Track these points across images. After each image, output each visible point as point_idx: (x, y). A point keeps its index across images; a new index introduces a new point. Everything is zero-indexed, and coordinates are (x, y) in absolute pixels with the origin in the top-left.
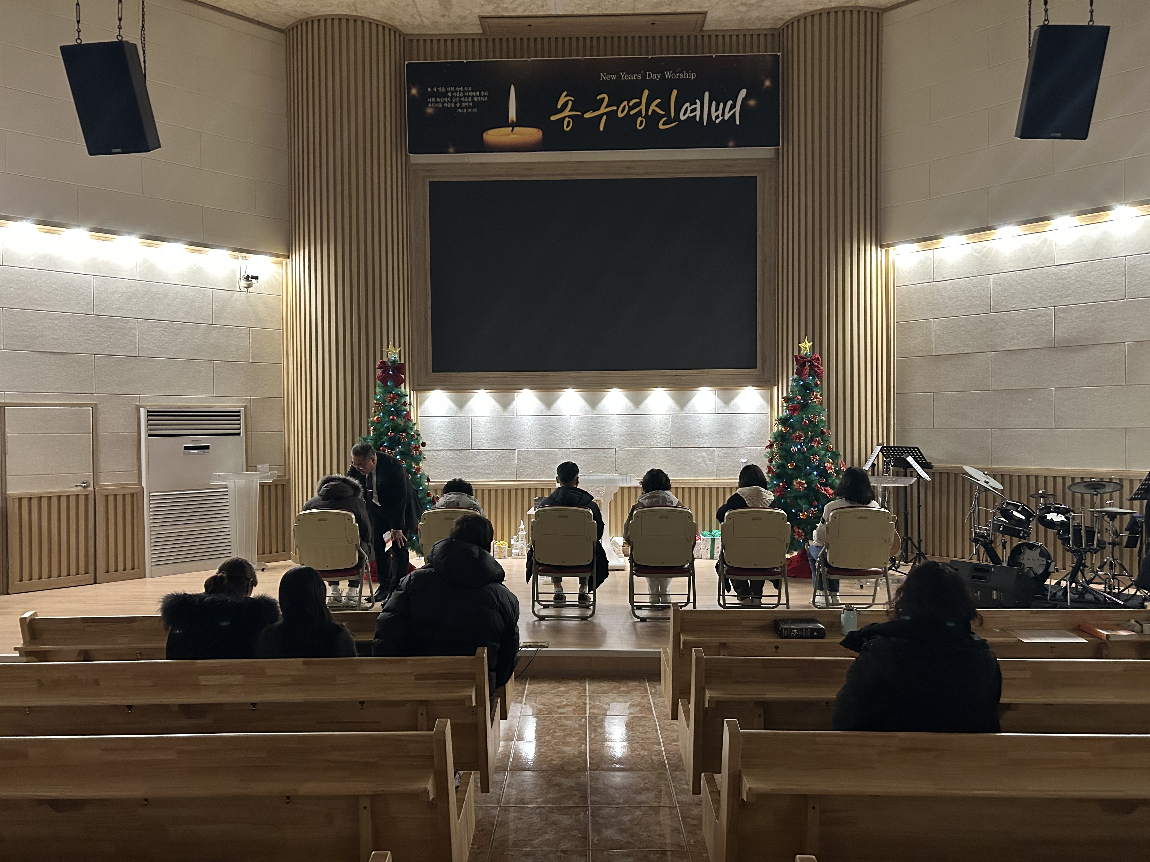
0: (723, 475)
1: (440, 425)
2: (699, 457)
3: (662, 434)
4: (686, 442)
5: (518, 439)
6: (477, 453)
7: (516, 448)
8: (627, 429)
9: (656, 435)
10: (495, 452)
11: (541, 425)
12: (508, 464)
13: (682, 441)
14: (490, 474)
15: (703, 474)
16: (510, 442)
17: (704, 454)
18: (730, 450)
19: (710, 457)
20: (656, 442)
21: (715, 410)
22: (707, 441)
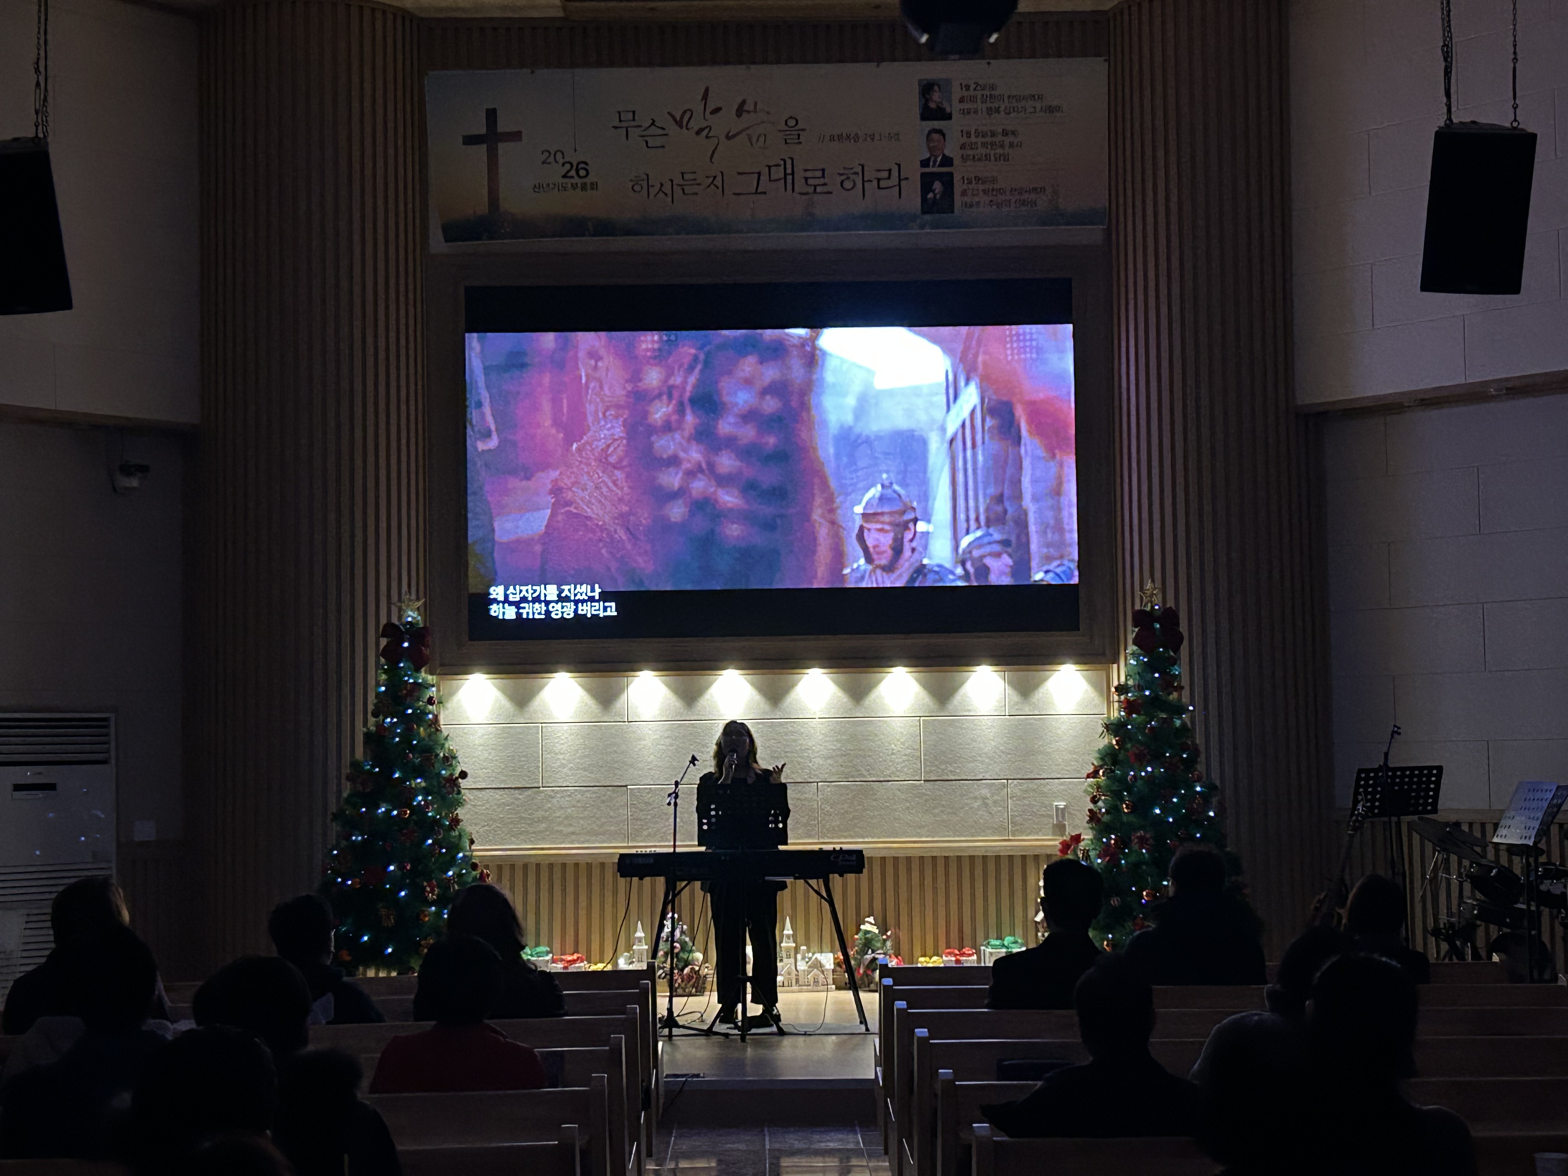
0: (1022, 832)
1: (481, 741)
2: (975, 798)
3: (905, 755)
4: (952, 769)
6: (552, 794)
7: (628, 783)
8: (839, 745)
9: (894, 756)
10: (588, 791)
11: (675, 740)
12: (612, 813)
13: (943, 767)
14: (578, 834)
15: (984, 831)
16: (616, 771)
17: (985, 792)
18: (1032, 785)
19: (995, 798)
20: (894, 769)
21: (1004, 709)
22: (990, 767)
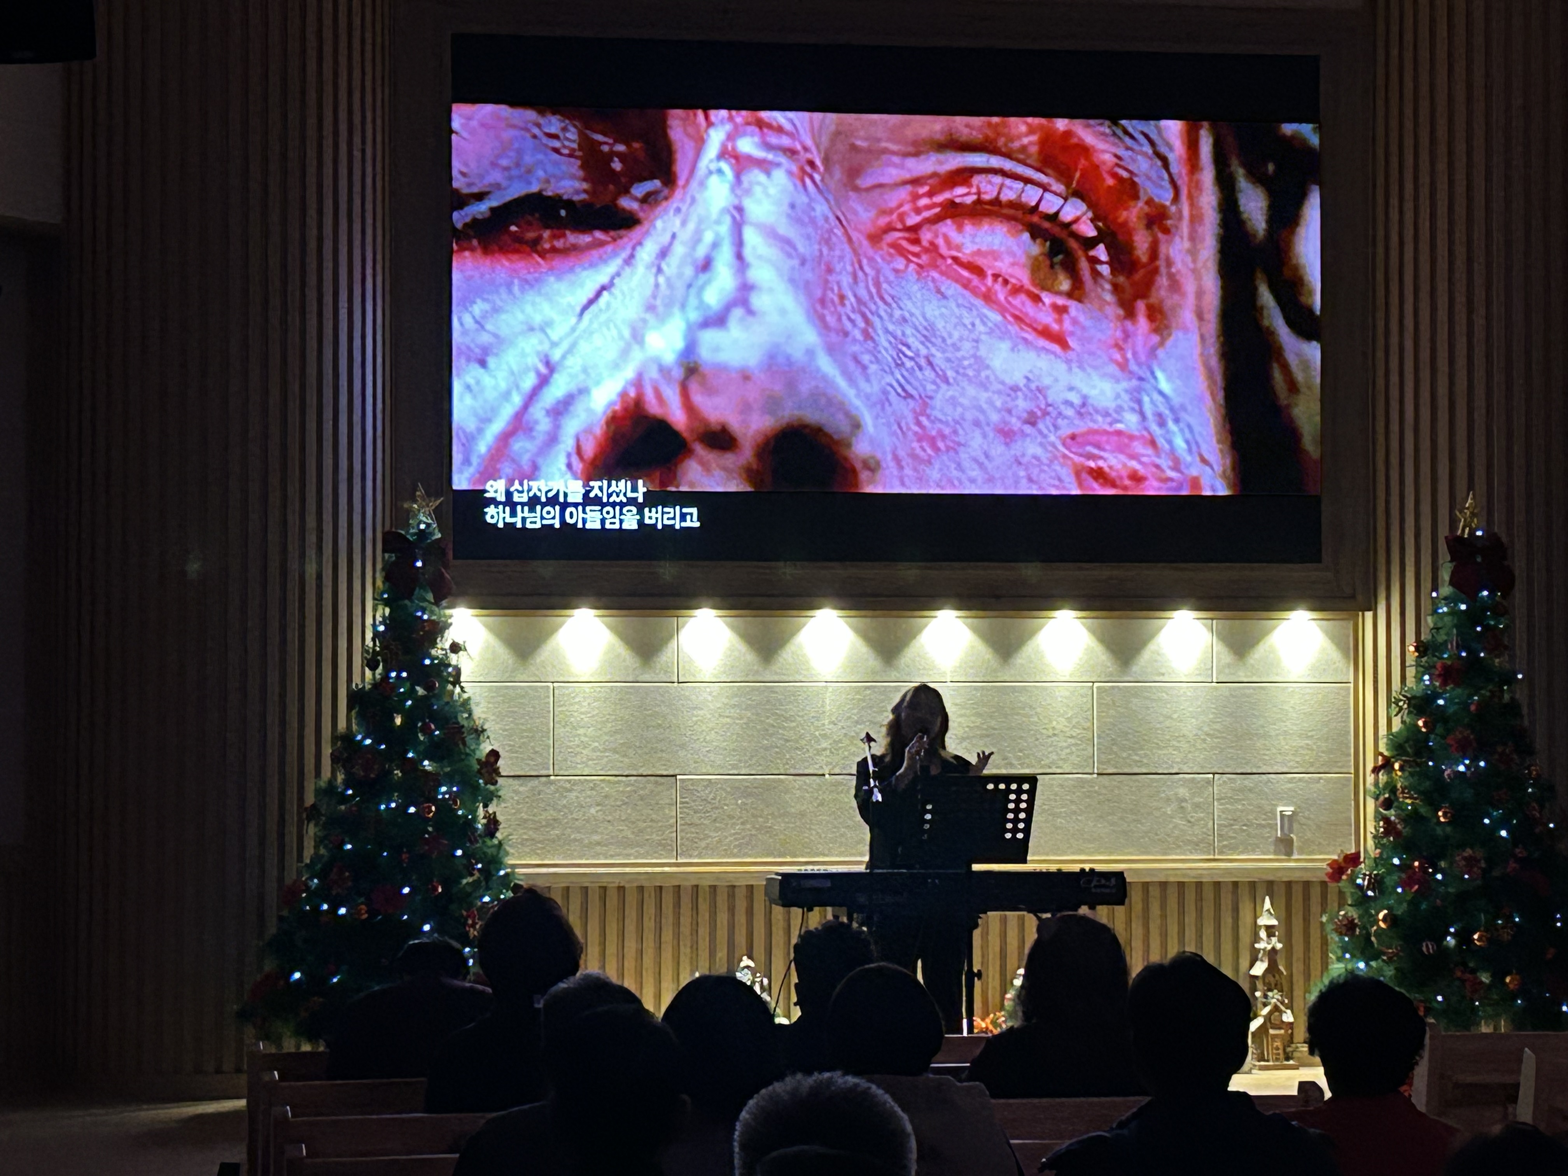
0: (1234, 849)
2: (1168, 800)
3: (1072, 737)
4: (1137, 758)
5: (683, 746)
6: (568, 786)
7: (677, 772)
8: (979, 721)
9: (1053, 738)
10: (619, 782)
11: (746, 709)
12: (654, 816)
13: (1125, 755)
14: (606, 845)
15: (1179, 847)
16: (660, 754)
17: (1183, 792)
18: (1249, 781)
19: (1197, 800)
20: (1055, 757)
21: (1210, 672)
22: (1190, 756)
